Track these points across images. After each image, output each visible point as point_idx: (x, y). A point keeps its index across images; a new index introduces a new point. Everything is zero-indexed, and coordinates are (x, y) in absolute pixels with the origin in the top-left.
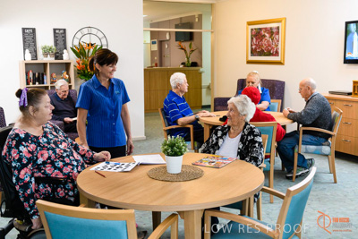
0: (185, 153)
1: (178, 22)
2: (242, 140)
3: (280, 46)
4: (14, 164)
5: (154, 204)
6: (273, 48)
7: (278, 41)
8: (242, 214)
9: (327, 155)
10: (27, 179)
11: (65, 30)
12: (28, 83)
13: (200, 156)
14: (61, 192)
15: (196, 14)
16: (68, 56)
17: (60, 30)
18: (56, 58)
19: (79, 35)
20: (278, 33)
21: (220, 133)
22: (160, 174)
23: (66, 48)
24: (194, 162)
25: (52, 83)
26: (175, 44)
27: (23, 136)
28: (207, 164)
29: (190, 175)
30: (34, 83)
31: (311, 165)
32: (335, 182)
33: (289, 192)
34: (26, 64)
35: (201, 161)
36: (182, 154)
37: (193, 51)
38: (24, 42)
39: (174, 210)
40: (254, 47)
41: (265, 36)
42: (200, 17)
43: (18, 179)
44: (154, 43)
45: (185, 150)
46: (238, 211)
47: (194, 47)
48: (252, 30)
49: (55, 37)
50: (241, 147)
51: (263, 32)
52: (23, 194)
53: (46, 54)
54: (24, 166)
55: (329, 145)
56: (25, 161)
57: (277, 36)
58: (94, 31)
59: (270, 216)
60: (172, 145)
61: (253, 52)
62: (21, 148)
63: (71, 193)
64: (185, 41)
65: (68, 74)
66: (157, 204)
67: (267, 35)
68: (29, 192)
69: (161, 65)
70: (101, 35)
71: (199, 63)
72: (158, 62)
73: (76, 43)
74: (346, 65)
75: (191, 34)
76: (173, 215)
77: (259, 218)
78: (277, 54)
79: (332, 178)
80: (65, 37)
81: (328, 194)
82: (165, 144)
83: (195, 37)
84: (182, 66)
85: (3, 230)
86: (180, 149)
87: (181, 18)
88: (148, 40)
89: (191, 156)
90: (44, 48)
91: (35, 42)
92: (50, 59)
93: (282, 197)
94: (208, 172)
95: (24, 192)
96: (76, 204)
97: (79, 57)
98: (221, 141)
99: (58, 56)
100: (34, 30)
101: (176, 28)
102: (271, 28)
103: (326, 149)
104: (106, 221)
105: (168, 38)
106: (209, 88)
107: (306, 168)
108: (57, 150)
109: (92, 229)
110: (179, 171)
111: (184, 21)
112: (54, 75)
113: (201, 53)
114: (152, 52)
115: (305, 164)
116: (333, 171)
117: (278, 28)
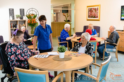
0: (66, 51)
1: (63, 6)
2: (86, 48)
3: (98, 14)
4: (9, 54)
5: (55, 69)
6: (96, 15)
7: (98, 13)
8: (85, 72)
9: (115, 52)
10: (13, 59)
11: (24, 9)
12: (11, 28)
13: (71, 52)
14: (23, 65)
15: (69, 3)
16: (25, 18)
17: (22, 9)
18: (21, 19)
19: (29, 11)
20: (98, 10)
21: (78, 45)
22: (57, 58)
23: (24, 16)
24: (69, 54)
25: (19, 27)
26: (62, 14)
27: (12, 44)
28: (73, 55)
29: (67, 59)
30: (13, 28)
31: (109, 55)
32: (118, 61)
33: (102, 64)
34: (10, 21)
35: (71, 54)
36: (64, 52)
37: (68, 16)
38: (10, 13)
39: (62, 71)
40: (89, 15)
41: (93, 11)
42: (71, 4)
43: (10, 59)
44: (55, 14)
45: (66, 50)
46: (84, 71)
47: (68, 15)
48: (89, 9)
49: (20, 12)
50: (86, 50)
51: (92, 10)
52: (11, 64)
53: (17, 18)
54: (12, 54)
55: (115, 48)
56: (13, 53)
57: (97, 11)
58: (34, 10)
59: (95, 73)
60: (61, 49)
61: (89, 17)
62: (12, 48)
63: (26, 65)
64: (65, 13)
65: (25, 24)
66: (56, 69)
67: (94, 10)
68: (13, 63)
69: (57, 21)
70: (36, 11)
71: (70, 20)
72: (56, 20)
73: (28, 14)
74: (121, 21)
75: (68, 10)
76: (62, 72)
77: (91, 73)
78: (97, 17)
79: (117, 60)
80: (24, 12)
81: (115, 65)
82: (59, 48)
83: (69, 11)
84: (64, 22)
85: (3, 78)
86: (64, 50)
87: (64, 5)
88: (53, 12)
89: (68, 52)
90: (16, 16)
91: (13, 13)
92: (19, 19)
93: (99, 66)
94: (73, 58)
95: (12, 63)
96: (28, 69)
97: (29, 18)
98: (79, 48)
99: (22, 18)
100: (13, 9)
101: (62, 8)
102: (95, 8)
103: (114, 50)
104: (38, 75)
105: (59, 12)
106: (74, 29)
107: (107, 56)
108: (23, 50)
109: (34, 77)
110: (64, 58)
111: (65, 6)
112: (20, 25)
113: (71, 17)
114: (54, 17)
115: (107, 55)
116: (117, 57)
117: (98, 8)
